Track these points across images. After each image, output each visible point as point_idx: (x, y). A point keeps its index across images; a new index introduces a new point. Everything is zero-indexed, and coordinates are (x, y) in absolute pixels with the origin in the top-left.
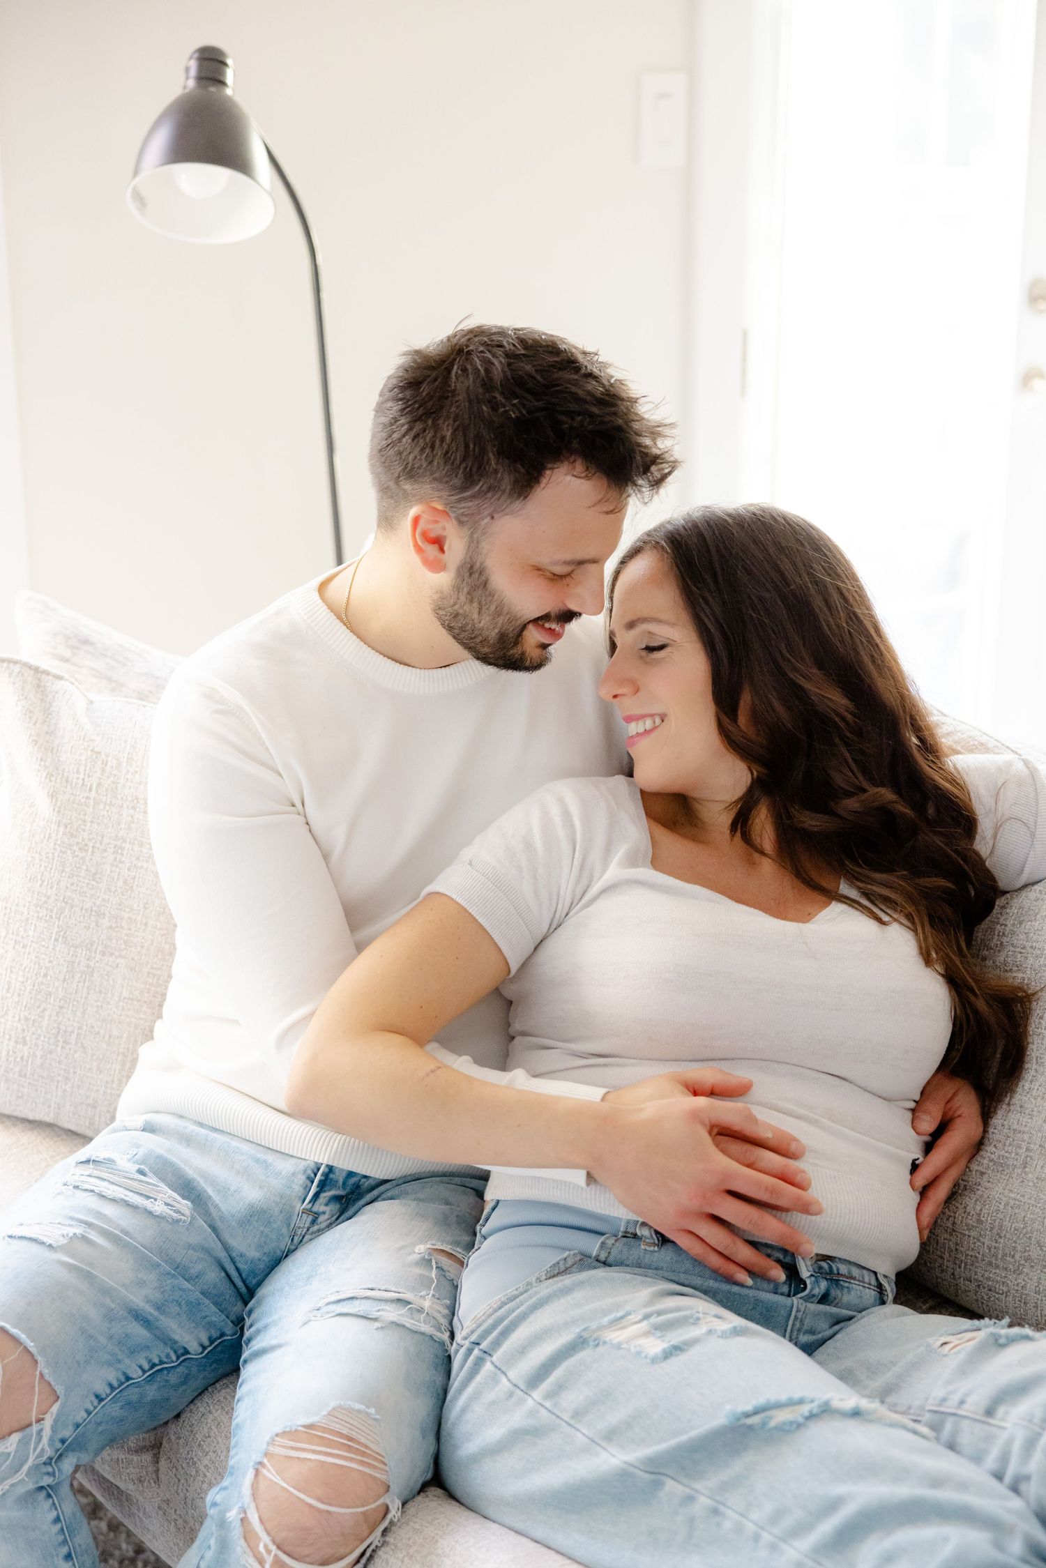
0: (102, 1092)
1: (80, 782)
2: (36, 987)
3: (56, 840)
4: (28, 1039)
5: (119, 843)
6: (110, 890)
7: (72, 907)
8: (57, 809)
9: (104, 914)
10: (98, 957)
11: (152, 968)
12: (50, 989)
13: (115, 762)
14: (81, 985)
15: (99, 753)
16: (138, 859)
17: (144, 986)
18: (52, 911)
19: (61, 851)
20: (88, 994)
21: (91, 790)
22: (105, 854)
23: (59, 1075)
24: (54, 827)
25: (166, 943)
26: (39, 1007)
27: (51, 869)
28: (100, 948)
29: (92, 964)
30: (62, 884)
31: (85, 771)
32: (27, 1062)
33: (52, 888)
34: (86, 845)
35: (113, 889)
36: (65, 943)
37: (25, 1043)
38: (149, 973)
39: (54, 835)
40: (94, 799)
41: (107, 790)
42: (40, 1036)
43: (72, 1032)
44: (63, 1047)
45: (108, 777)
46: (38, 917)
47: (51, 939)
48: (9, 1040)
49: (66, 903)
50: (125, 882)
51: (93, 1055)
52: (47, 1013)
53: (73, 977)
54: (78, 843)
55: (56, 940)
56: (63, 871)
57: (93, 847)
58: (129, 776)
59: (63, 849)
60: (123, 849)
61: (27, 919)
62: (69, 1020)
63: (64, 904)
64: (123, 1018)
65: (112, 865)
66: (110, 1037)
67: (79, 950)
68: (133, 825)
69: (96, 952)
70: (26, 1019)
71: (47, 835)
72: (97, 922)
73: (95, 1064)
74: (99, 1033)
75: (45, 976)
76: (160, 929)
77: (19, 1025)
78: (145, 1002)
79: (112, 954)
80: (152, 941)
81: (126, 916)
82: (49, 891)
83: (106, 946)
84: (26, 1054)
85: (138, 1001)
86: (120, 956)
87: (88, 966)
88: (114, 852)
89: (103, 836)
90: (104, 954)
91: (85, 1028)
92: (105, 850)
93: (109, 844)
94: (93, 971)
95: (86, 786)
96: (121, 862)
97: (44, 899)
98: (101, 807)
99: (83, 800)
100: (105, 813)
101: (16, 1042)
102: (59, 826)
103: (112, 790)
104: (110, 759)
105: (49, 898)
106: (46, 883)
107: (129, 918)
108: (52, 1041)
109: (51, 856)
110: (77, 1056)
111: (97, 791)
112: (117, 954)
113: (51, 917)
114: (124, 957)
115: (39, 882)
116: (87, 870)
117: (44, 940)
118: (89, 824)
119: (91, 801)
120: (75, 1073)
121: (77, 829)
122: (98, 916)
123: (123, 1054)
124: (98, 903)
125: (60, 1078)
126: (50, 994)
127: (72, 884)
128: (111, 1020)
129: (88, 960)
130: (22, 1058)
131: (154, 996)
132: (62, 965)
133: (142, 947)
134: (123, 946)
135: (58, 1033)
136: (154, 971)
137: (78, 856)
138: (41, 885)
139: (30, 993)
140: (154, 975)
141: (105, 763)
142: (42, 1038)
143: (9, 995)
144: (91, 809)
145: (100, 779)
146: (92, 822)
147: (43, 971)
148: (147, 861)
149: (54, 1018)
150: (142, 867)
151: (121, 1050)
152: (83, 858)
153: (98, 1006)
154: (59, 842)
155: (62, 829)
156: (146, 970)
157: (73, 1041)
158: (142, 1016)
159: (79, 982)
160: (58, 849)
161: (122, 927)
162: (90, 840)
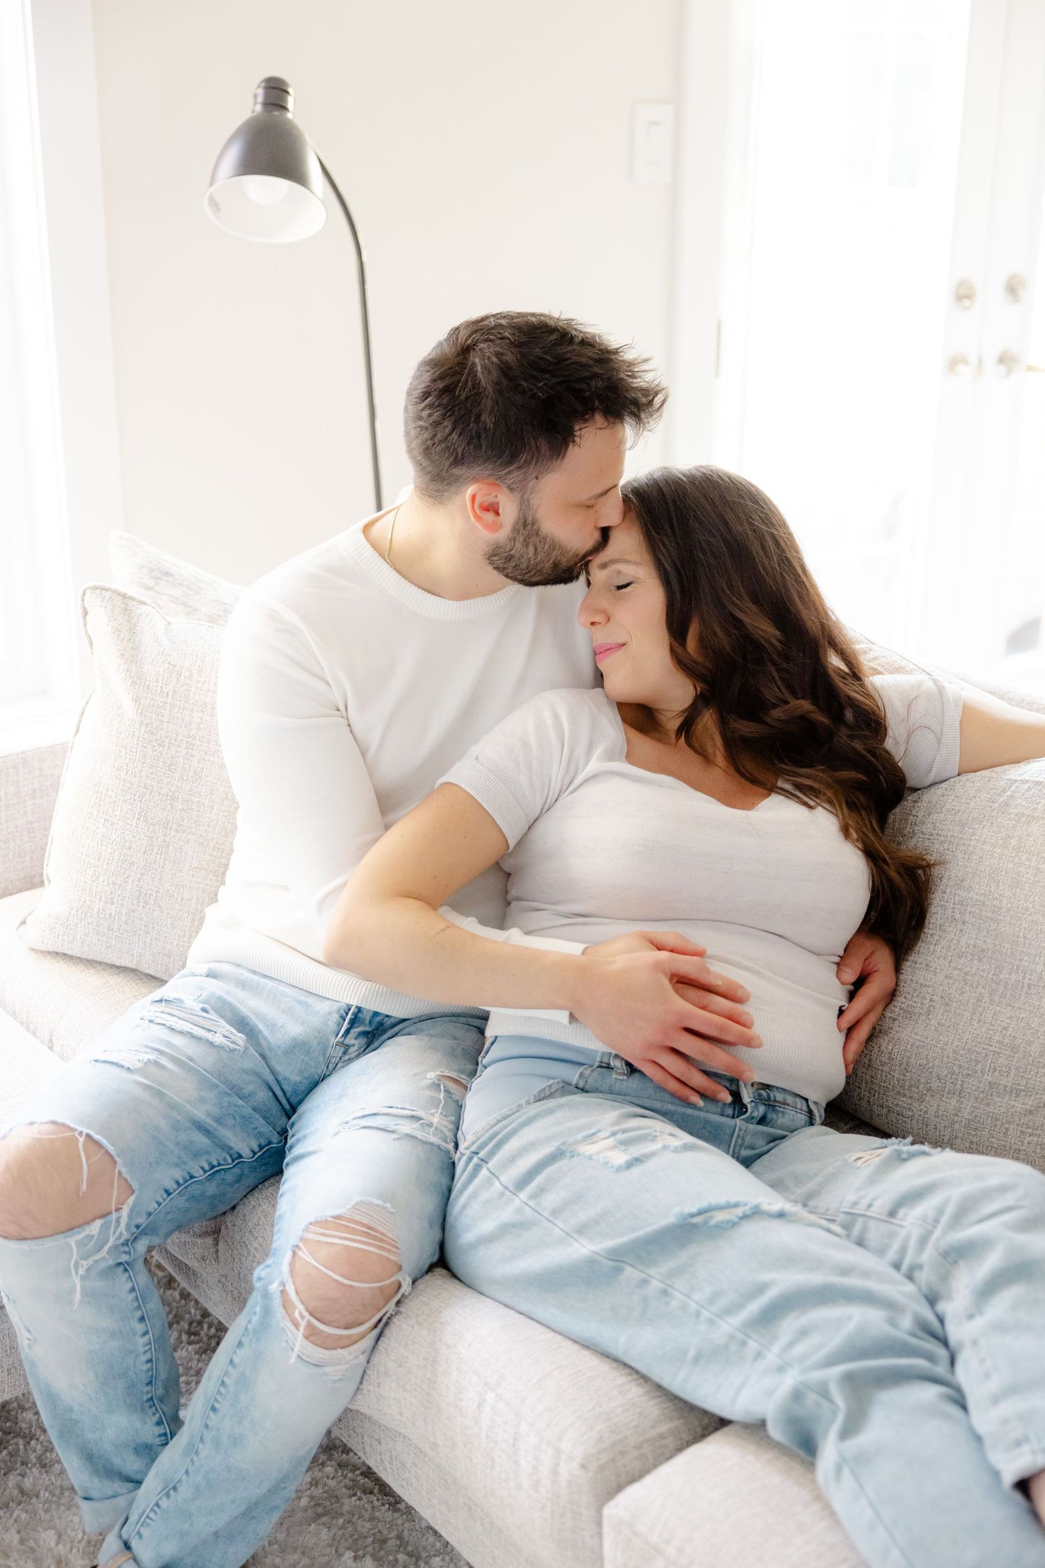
0: (175, 942)
2: (122, 857)
3: (139, 737)
4: (115, 900)
5: (190, 740)
6: (182, 779)
7: (151, 792)
8: (139, 711)
9: (177, 798)
10: (173, 833)
11: (217, 843)
12: (133, 860)
13: (188, 673)
14: (158, 856)
16: (206, 753)
17: (210, 858)
18: (135, 795)
19: (143, 746)
22: (179, 749)
23: (140, 930)
24: (137, 726)
25: (228, 822)
26: (124, 874)
27: (135, 761)
28: (174, 826)
29: (167, 839)
30: (143, 773)
31: (163, 680)
32: (115, 918)
33: (135, 776)
34: (163, 741)
35: (185, 778)
36: (146, 822)
37: (112, 903)
38: (214, 847)
39: (137, 732)
40: (170, 704)
41: (181, 696)
42: (125, 897)
43: (151, 895)
44: (143, 907)
45: (182, 686)
46: (124, 800)
47: (134, 818)
48: (100, 900)
49: (147, 789)
50: (195, 772)
51: (168, 914)
52: (131, 879)
53: (152, 849)
54: (156, 740)
55: (138, 819)
56: (144, 763)
57: (169, 743)
58: (199, 685)
59: (145, 745)
60: (193, 745)
61: (115, 802)
62: (148, 884)
63: (145, 790)
64: (193, 883)
65: (185, 758)
66: (182, 899)
67: (157, 827)
68: (202, 726)
69: (171, 829)
70: (114, 883)
71: (131, 733)
72: (172, 805)
73: (169, 921)
74: (173, 895)
75: (129, 848)
76: (223, 811)
77: (108, 888)
78: (211, 871)
79: (184, 832)
80: (217, 821)
81: (196, 800)
82: (133, 778)
83: (179, 825)
84: (114, 912)
85: (205, 870)
86: (191, 833)
87: (164, 841)
88: (186, 748)
89: (177, 735)
90: (177, 831)
91: (161, 891)
92: (179, 746)
93: (182, 741)
94: (168, 845)
96: (192, 756)
97: (128, 785)
98: (176, 710)
99: (161, 705)
100: (179, 715)
101: (106, 902)
102: (141, 725)
103: (185, 696)
104: (183, 671)
105: (132, 784)
106: (130, 773)
107: (198, 802)
108: (134, 902)
109: (134, 750)
110: (155, 914)
111: (173, 697)
112: (188, 831)
113: (135, 800)
114: (194, 834)
115: (125, 771)
116: (164, 762)
117: (128, 819)
118: (166, 724)
119: (168, 705)
120: (153, 928)
121: (156, 728)
122: (173, 799)
123: (193, 913)
124: (173, 789)
125: (141, 932)
126: (132, 863)
127: (152, 773)
128: (183, 886)
129: (164, 836)
130: (110, 915)
131: (218, 866)
132: (144, 840)
133: (209, 826)
134: (194, 825)
135: (140, 895)
136: (218, 846)
137: (156, 750)
138: (126, 774)
139: (117, 862)
140: (219, 849)
141: (179, 674)
142: (127, 899)
143: (100, 864)
144: (168, 712)
145: (175, 687)
146: (168, 722)
147: (128, 844)
148: (214, 756)
149: (136, 883)
150: (209, 760)
151: (191, 910)
152: (160, 752)
153: (172, 874)
154: (141, 739)
155: (143, 728)
156: (212, 845)
157: (152, 902)
158: (208, 882)
159: (157, 854)
160: (141, 744)
161: (192, 810)
162: (166, 737)
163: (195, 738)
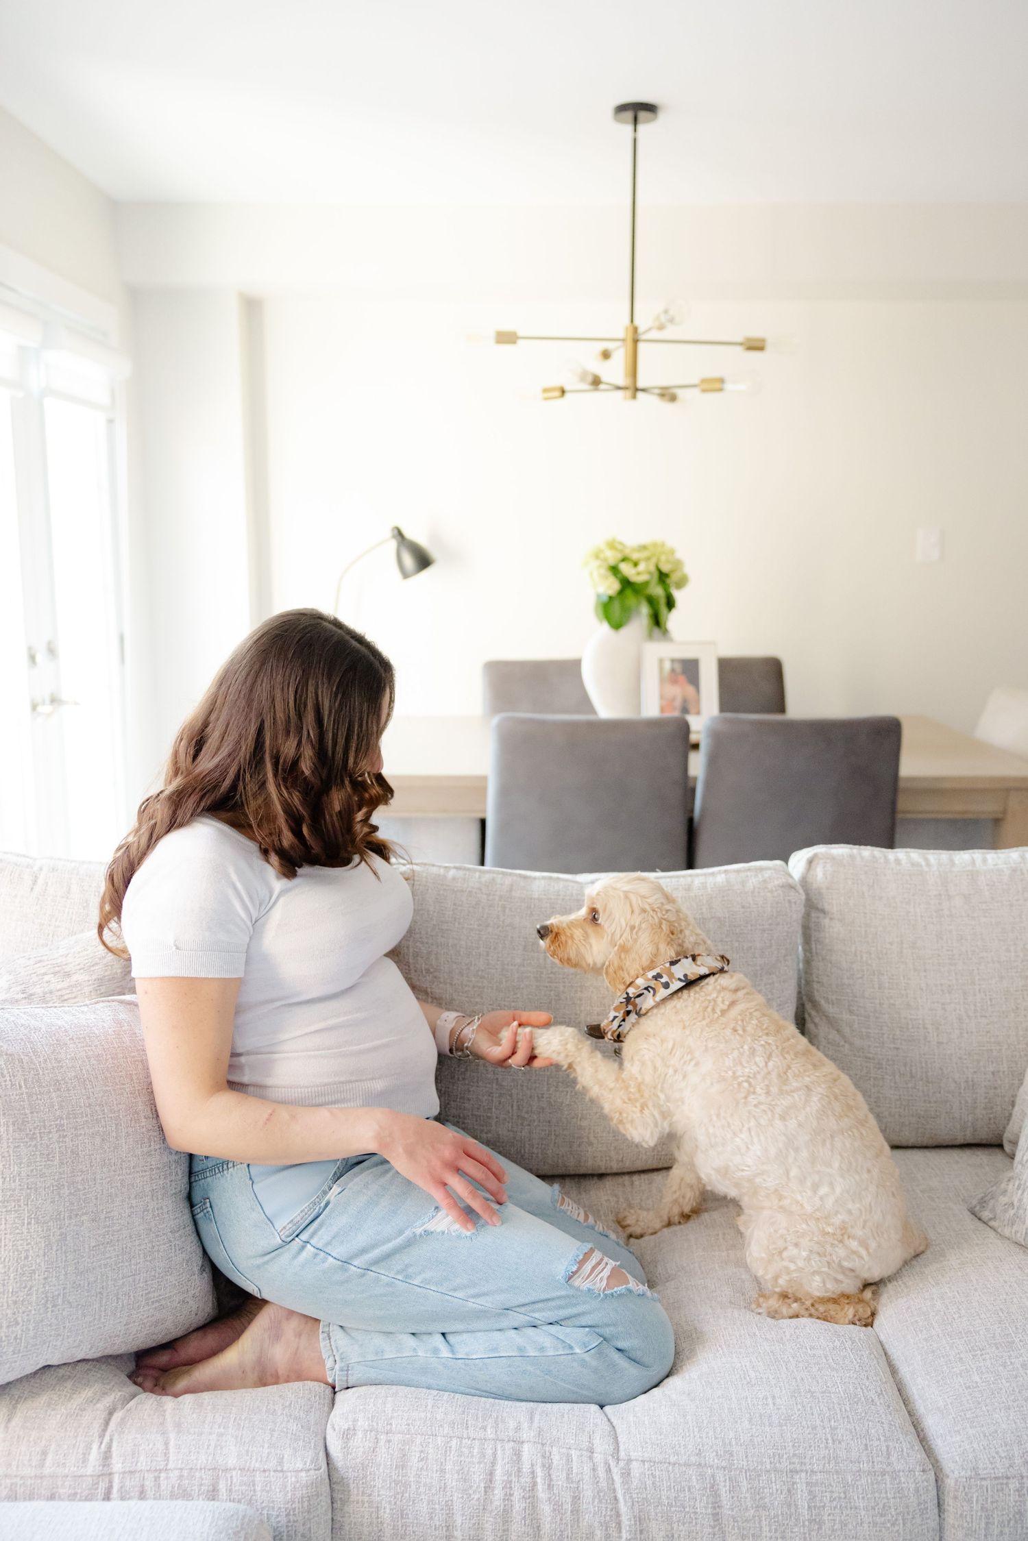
1: (8, 1083)
6: (62, 1163)
9: (63, 1185)
11: (107, 1213)
14: (59, 1252)
15: (11, 1055)
18: (19, 1200)
19: (15, 1147)
20: (66, 1257)
21: (20, 1087)
27: (10, 1165)
30: (23, 1174)
31: (9, 1073)
33: (14, 1181)
34: (34, 1134)
36: (38, 1223)
40: (27, 1093)
43: (59, 1295)
45: (29, 1072)
47: (24, 1223)
53: (51, 1249)
56: (21, 1164)
57: (40, 1133)
59: (17, 1145)
63: (28, 1191)
65: (59, 1142)
67: (51, 1223)
68: (64, 1104)
69: (64, 1219)
72: (59, 1194)
79: (77, 1215)
80: (102, 1190)
82: (13, 1184)
89: (44, 1121)
90: (70, 1218)
92: (50, 1132)
95: (15, 1084)
96: (65, 1137)
98: (35, 1098)
99: (17, 1098)
102: (8, 1126)
105: (14, 1190)
106: (8, 1179)
107: (83, 1180)
111: (26, 1086)
113: (20, 1206)
114: (86, 1214)
118: (30, 1115)
119: (25, 1095)
120: (64, 1327)
121: (22, 1124)
122: (59, 1188)
124: (56, 1177)
129: (60, 1228)
133: (96, 1199)
135: (47, 1301)
136: (108, 1215)
137: (30, 1145)
140: (109, 1217)
141: (21, 1061)
145: (24, 1075)
146: (32, 1113)
150: (81, 1134)
152: (35, 1146)
154: (11, 1140)
156: (103, 1216)
157: (60, 1301)
158: (108, 1255)
159: (57, 1250)
160: (12, 1146)
161: (79, 1190)
162: (35, 1128)
163: (62, 1118)
